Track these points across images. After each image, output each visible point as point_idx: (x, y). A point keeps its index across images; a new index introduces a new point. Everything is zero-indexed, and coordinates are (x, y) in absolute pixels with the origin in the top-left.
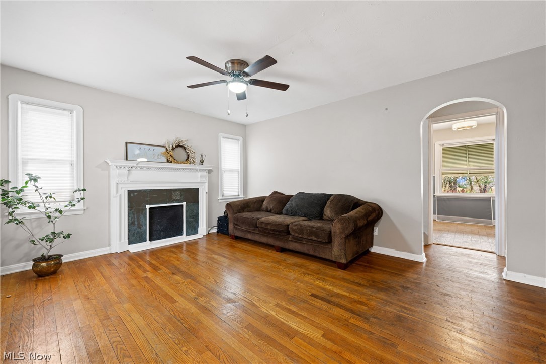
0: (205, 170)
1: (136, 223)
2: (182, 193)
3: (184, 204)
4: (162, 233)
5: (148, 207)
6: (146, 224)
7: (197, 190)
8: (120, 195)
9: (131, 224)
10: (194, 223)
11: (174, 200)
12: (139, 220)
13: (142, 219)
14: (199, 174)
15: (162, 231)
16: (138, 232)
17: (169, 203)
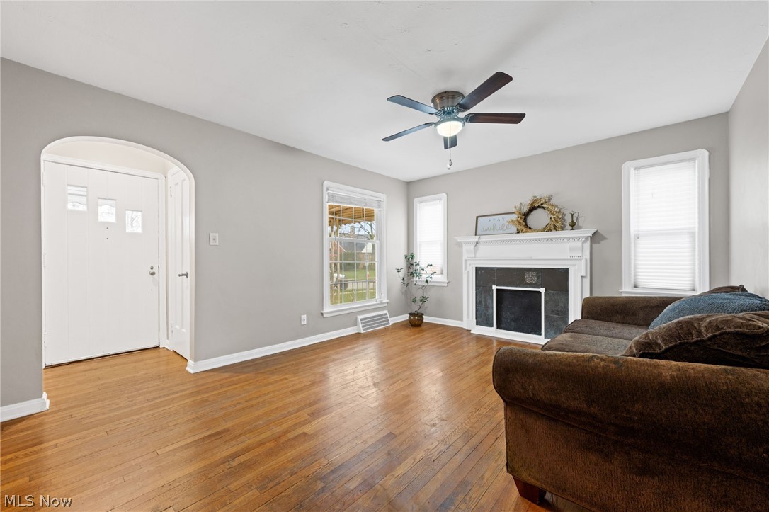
0: (579, 238)
1: (483, 304)
2: (540, 274)
3: (542, 290)
4: (513, 324)
5: (495, 288)
6: (492, 308)
7: (566, 271)
8: (468, 272)
9: (478, 304)
10: (560, 322)
11: (527, 283)
12: (485, 301)
13: (489, 301)
14: (568, 245)
15: (512, 320)
16: (485, 314)
17: (520, 286)
